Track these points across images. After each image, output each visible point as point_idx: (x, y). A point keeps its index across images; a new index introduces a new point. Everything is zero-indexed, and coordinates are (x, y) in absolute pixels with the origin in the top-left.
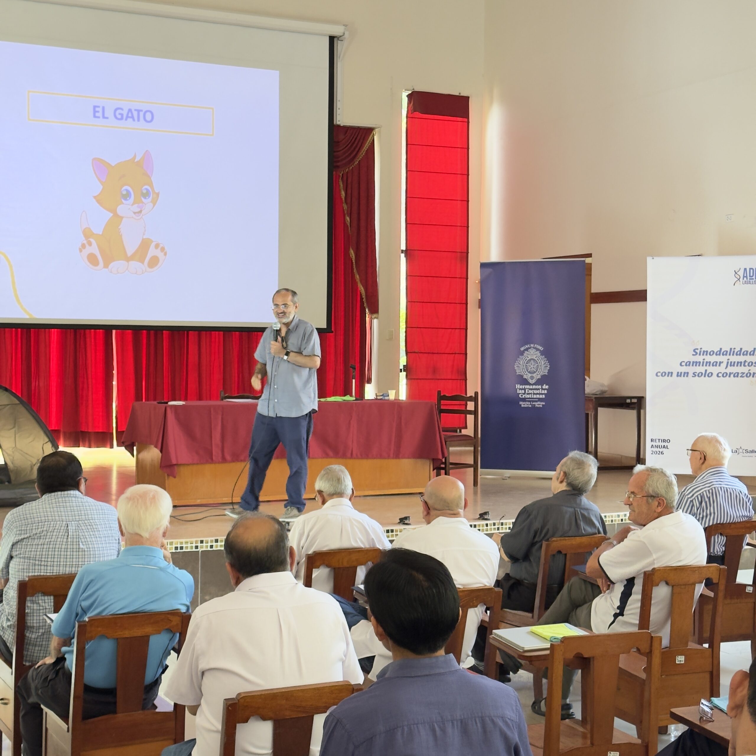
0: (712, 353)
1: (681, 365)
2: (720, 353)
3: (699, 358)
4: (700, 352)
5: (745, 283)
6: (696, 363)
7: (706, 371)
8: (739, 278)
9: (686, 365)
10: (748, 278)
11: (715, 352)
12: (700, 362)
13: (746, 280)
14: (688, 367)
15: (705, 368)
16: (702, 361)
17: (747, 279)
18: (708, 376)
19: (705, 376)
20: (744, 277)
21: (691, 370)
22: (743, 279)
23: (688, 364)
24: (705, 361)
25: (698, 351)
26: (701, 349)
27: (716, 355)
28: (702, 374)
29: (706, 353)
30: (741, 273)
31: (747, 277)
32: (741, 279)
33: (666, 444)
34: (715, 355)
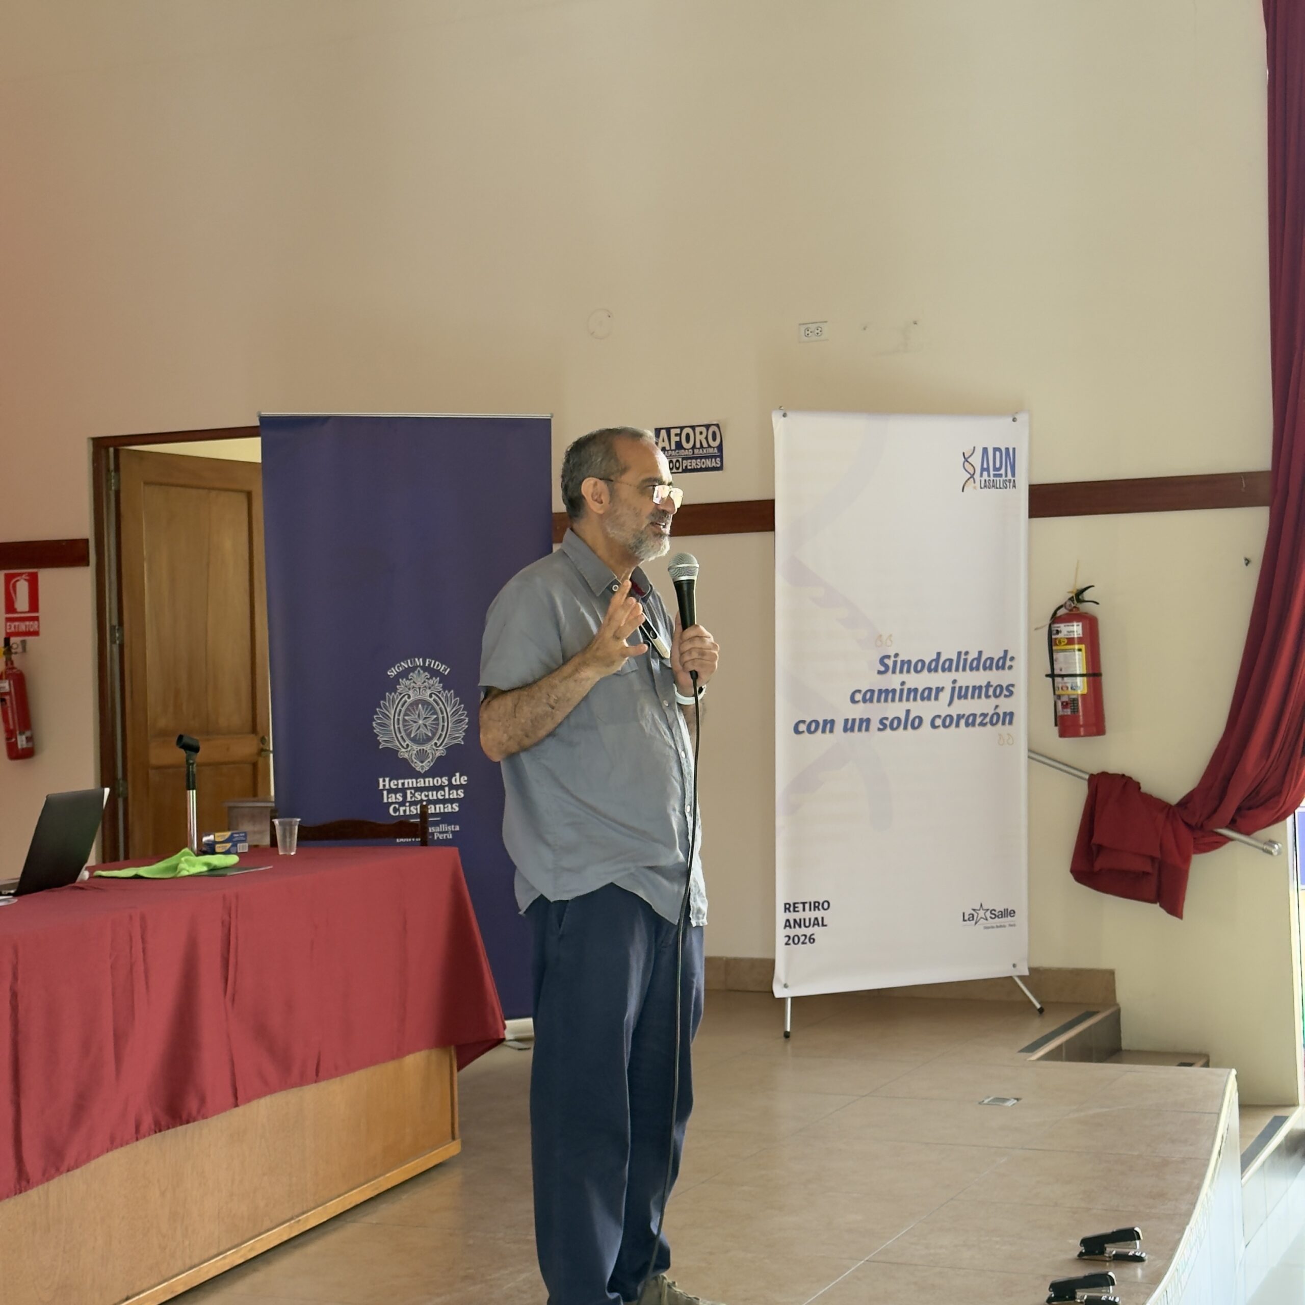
0: (919, 667)
1: (853, 700)
2: (936, 665)
3: (893, 681)
4: (895, 663)
5: (985, 486)
6: (887, 694)
7: (908, 712)
8: (972, 472)
9: (865, 701)
10: (992, 473)
11: (927, 663)
12: (894, 691)
13: (987, 479)
14: (868, 704)
15: (906, 705)
16: (898, 687)
17: (989, 476)
18: (913, 727)
19: (905, 728)
20: (983, 470)
21: (875, 711)
22: (981, 475)
23: (869, 697)
24: (906, 687)
25: (890, 662)
26: (896, 655)
27: (930, 670)
28: (899, 719)
29: (906, 666)
30: (976, 460)
31: (988, 470)
32: (977, 476)
33: (819, 914)
34: (926, 670)
